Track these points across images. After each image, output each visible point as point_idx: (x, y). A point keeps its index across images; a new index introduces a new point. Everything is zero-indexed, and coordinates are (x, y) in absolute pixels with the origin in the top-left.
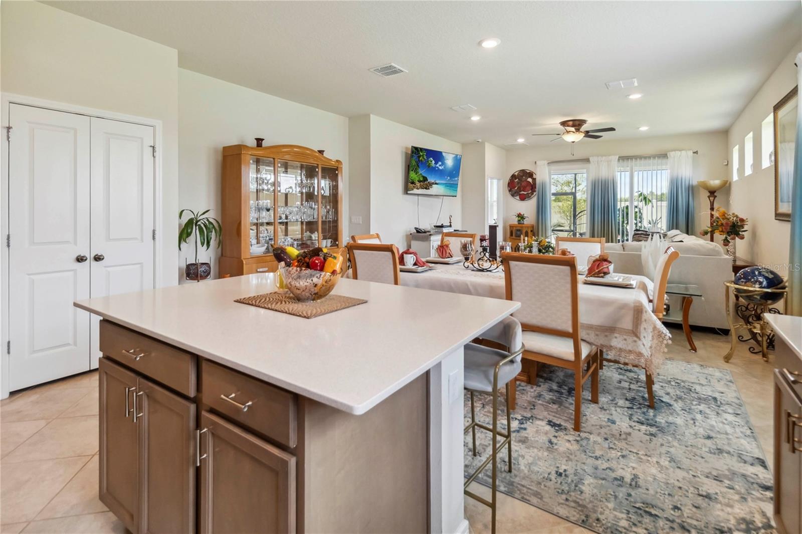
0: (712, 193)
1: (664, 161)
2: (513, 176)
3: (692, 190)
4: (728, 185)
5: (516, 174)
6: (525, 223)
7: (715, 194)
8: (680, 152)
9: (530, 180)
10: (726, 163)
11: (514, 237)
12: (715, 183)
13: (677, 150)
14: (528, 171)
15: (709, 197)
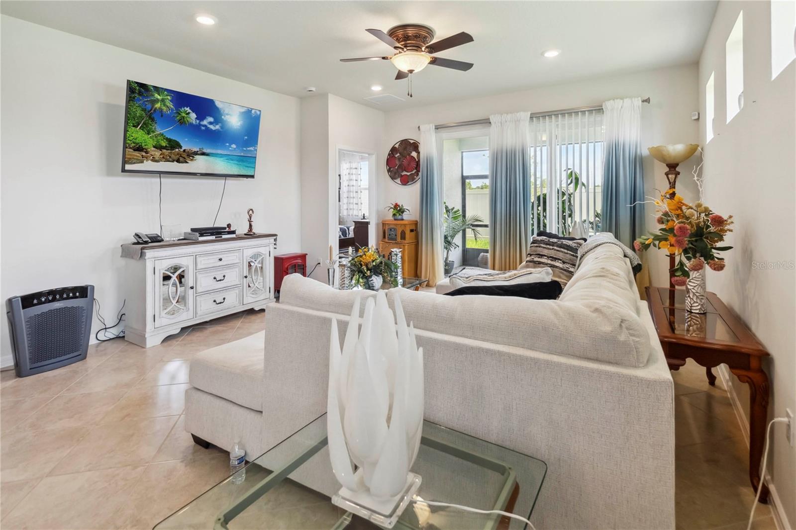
0: (673, 167)
1: (598, 118)
2: (393, 150)
3: (639, 163)
4: (697, 153)
5: (397, 146)
6: (404, 218)
7: (678, 169)
8: (622, 101)
9: (414, 154)
10: (696, 117)
11: (386, 240)
12: (676, 149)
13: (617, 99)
14: (412, 142)
15: (667, 174)
